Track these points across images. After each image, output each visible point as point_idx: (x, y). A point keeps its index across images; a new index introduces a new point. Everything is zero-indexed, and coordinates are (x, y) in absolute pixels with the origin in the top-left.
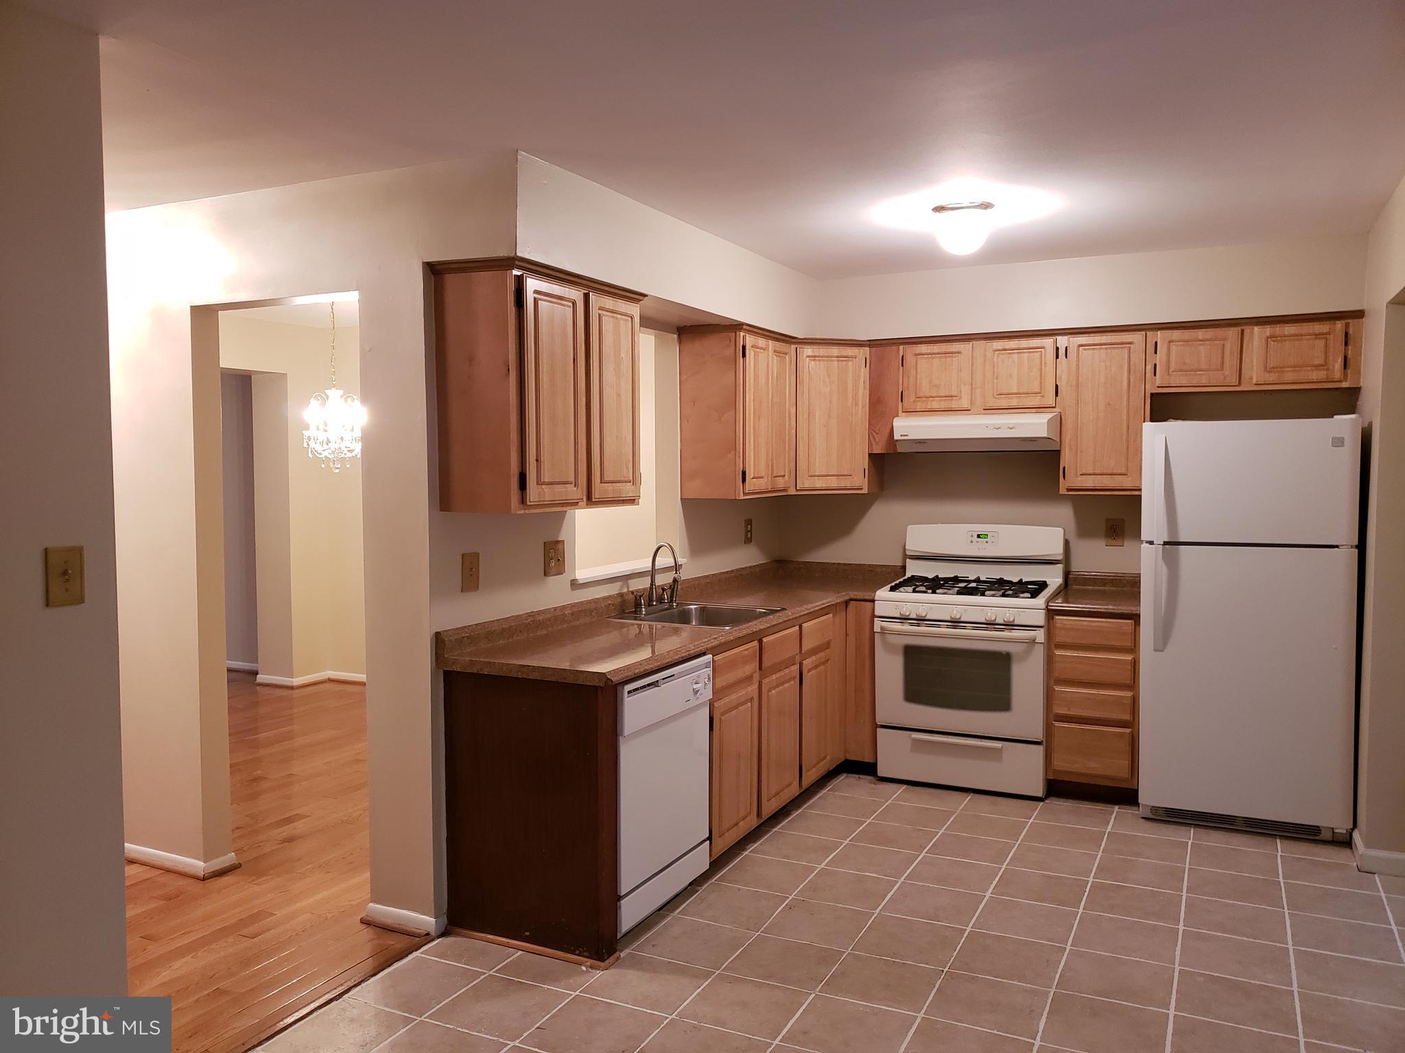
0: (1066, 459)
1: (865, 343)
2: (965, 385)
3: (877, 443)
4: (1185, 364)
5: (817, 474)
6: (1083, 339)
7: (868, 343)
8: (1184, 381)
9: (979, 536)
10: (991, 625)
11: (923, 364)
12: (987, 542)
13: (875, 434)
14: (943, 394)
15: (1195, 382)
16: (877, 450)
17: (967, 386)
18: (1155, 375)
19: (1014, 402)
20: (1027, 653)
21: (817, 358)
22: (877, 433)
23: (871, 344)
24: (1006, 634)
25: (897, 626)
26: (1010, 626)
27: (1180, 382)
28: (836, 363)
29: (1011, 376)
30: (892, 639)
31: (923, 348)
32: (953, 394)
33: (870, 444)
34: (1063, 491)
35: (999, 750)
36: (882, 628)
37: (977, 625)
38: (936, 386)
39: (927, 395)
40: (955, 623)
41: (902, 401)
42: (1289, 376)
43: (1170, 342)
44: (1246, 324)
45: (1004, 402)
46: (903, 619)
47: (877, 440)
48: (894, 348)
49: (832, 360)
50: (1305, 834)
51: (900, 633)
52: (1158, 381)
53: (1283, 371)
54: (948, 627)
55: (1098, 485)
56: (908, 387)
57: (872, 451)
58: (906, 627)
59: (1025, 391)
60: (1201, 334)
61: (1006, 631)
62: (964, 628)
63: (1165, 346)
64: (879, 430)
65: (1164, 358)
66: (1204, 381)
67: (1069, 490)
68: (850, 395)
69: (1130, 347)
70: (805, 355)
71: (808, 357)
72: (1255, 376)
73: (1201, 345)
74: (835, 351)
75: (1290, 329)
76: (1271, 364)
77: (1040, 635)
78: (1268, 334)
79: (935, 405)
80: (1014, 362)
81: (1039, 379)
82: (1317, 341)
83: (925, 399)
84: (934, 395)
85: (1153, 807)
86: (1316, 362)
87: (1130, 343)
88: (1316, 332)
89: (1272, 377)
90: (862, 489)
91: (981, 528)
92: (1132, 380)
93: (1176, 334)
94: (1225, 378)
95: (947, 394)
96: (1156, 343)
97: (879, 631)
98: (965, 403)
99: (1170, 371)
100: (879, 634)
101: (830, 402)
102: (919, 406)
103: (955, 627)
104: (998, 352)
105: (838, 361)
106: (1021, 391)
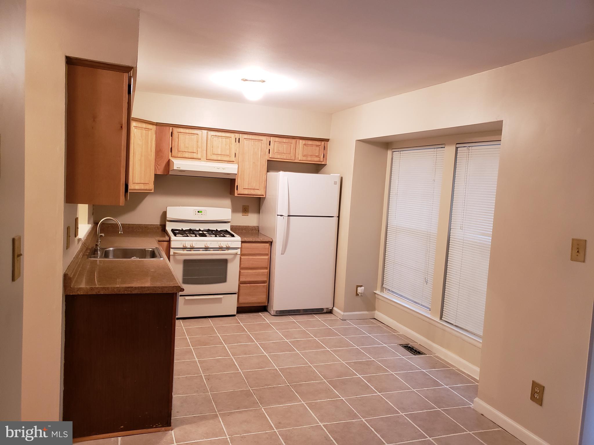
0: (238, 182)
1: (155, 123)
2: (199, 148)
3: (159, 170)
4: (279, 150)
5: (136, 182)
6: (246, 136)
7: (156, 124)
8: (279, 157)
9: (198, 212)
10: (221, 248)
11: (181, 136)
12: (202, 214)
13: (158, 165)
14: (190, 151)
15: (282, 157)
16: (159, 173)
17: (200, 149)
18: (269, 153)
19: (219, 158)
20: (233, 259)
21: (137, 128)
22: (159, 165)
23: (157, 124)
24: (226, 252)
25: (181, 252)
26: (228, 248)
27: (278, 157)
28: (144, 131)
29: (218, 147)
30: (178, 257)
31: (182, 130)
32: (195, 152)
33: (155, 170)
34: (236, 195)
35: (221, 298)
36: (174, 253)
37: (215, 249)
38: (187, 147)
39: (183, 151)
40: (206, 249)
41: (171, 152)
42: (309, 159)
43: (275, 142)
44: (298, 139)
45: (215, 157)
46: (184, 248)
47: (159, 168)
48: (168, 128)
49: (142, 130)
50: (319, 311)
51: (182, 255)
52: (271, 155)
53: (307, 157)
54: (203, 250)
55: (249, 193)
56: (174, 146)
57: (156, 173)
58: (185, 252)
59: (224, 154)
60: (284, 140)
61: (227, 251)
62: (210, 250)
63: (273, 143)
64: (160, 164)
65: (273, 147)
66: (285, 157)
67: (238, 194)
68: (149, 147)
69: (261, 142)
70: (133, 126)
71: (134, 126)
72: (300, 158)
73: (285, 144)
74: (144, 125)
75: (310, 142)
76: (305, 154)
77: (239, 251)
78: (304, 143)
79: (187, 155)
80: (219, 141)
81: (229, 149)
82: (317, 148)
83: (182, 152)
84: (186, 151)
85: (276, 311)
86: (316, 155)
87: (262, 140)
88: (317, 144)
89: (304, 158)
90: (151, 190)
91: (199, 208)
92: (262, 154)
93: (277, 139)
94: (291, 157)
95: (192, 151)
96: (270, 141)
97: (173, 254)
98: (199, 156)
99: (275, 152)
100: (172, 256)
101: (142, 149)
102: (179, 155)
103: (206, 250)
104: (213, 136)
105: (145, 130)
106: (222, 154)
